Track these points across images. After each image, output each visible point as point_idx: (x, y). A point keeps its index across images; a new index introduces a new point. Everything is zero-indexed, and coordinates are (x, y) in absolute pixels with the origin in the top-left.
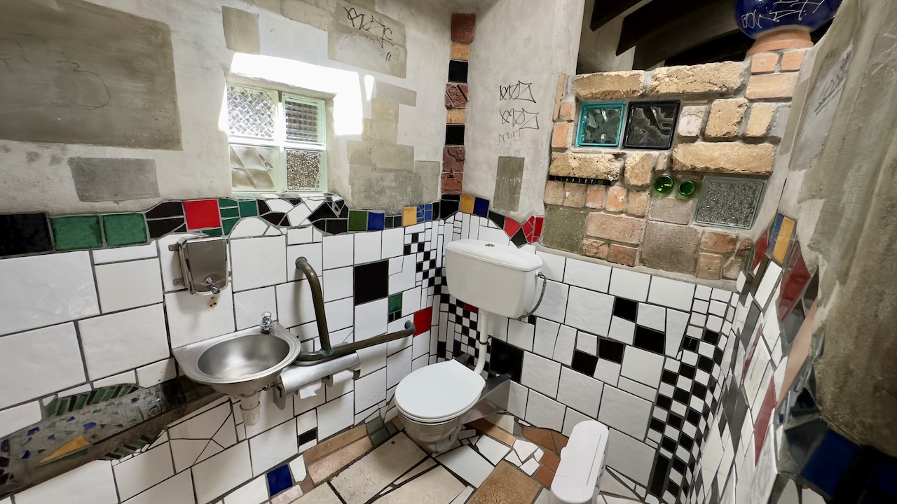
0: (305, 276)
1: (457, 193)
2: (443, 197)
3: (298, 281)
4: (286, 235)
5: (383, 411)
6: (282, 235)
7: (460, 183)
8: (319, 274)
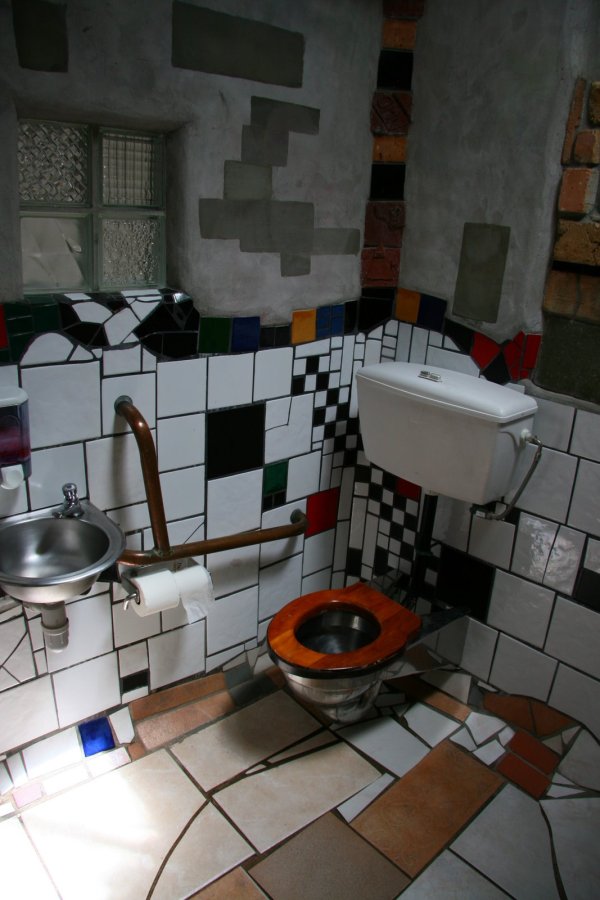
0: (129, 429)
1: (389, 284)
2: (365, 291)
3: (118, 435)
4: (101, 360)
5: (252, 656)
6: (95, 359)
7: (394, 267)
8: (151, 424)
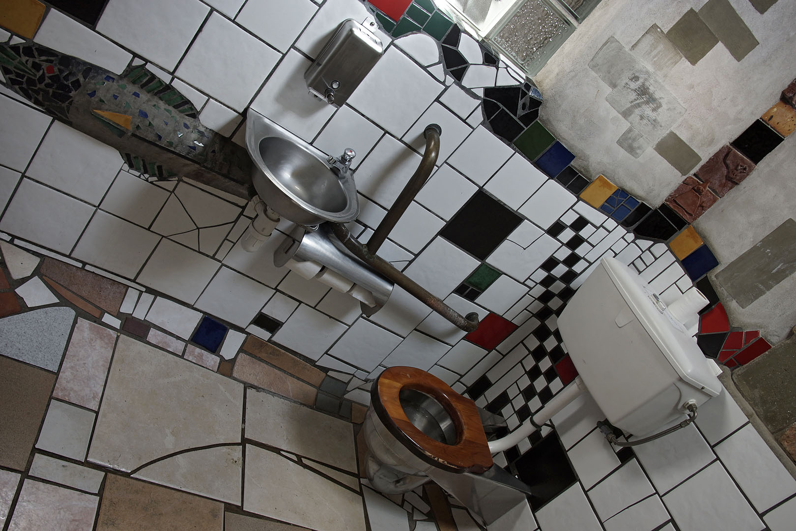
0: (423, 151)
2: (663, 207)
3: (411, 148)
4: (447, 88)
6: (443, 83)
7: (703, 208)
8: (438, 163)
